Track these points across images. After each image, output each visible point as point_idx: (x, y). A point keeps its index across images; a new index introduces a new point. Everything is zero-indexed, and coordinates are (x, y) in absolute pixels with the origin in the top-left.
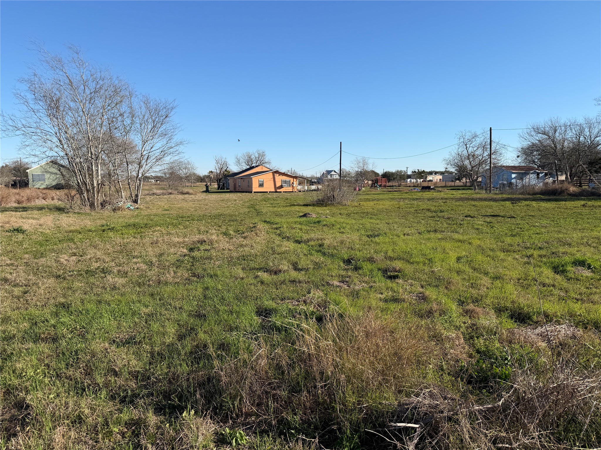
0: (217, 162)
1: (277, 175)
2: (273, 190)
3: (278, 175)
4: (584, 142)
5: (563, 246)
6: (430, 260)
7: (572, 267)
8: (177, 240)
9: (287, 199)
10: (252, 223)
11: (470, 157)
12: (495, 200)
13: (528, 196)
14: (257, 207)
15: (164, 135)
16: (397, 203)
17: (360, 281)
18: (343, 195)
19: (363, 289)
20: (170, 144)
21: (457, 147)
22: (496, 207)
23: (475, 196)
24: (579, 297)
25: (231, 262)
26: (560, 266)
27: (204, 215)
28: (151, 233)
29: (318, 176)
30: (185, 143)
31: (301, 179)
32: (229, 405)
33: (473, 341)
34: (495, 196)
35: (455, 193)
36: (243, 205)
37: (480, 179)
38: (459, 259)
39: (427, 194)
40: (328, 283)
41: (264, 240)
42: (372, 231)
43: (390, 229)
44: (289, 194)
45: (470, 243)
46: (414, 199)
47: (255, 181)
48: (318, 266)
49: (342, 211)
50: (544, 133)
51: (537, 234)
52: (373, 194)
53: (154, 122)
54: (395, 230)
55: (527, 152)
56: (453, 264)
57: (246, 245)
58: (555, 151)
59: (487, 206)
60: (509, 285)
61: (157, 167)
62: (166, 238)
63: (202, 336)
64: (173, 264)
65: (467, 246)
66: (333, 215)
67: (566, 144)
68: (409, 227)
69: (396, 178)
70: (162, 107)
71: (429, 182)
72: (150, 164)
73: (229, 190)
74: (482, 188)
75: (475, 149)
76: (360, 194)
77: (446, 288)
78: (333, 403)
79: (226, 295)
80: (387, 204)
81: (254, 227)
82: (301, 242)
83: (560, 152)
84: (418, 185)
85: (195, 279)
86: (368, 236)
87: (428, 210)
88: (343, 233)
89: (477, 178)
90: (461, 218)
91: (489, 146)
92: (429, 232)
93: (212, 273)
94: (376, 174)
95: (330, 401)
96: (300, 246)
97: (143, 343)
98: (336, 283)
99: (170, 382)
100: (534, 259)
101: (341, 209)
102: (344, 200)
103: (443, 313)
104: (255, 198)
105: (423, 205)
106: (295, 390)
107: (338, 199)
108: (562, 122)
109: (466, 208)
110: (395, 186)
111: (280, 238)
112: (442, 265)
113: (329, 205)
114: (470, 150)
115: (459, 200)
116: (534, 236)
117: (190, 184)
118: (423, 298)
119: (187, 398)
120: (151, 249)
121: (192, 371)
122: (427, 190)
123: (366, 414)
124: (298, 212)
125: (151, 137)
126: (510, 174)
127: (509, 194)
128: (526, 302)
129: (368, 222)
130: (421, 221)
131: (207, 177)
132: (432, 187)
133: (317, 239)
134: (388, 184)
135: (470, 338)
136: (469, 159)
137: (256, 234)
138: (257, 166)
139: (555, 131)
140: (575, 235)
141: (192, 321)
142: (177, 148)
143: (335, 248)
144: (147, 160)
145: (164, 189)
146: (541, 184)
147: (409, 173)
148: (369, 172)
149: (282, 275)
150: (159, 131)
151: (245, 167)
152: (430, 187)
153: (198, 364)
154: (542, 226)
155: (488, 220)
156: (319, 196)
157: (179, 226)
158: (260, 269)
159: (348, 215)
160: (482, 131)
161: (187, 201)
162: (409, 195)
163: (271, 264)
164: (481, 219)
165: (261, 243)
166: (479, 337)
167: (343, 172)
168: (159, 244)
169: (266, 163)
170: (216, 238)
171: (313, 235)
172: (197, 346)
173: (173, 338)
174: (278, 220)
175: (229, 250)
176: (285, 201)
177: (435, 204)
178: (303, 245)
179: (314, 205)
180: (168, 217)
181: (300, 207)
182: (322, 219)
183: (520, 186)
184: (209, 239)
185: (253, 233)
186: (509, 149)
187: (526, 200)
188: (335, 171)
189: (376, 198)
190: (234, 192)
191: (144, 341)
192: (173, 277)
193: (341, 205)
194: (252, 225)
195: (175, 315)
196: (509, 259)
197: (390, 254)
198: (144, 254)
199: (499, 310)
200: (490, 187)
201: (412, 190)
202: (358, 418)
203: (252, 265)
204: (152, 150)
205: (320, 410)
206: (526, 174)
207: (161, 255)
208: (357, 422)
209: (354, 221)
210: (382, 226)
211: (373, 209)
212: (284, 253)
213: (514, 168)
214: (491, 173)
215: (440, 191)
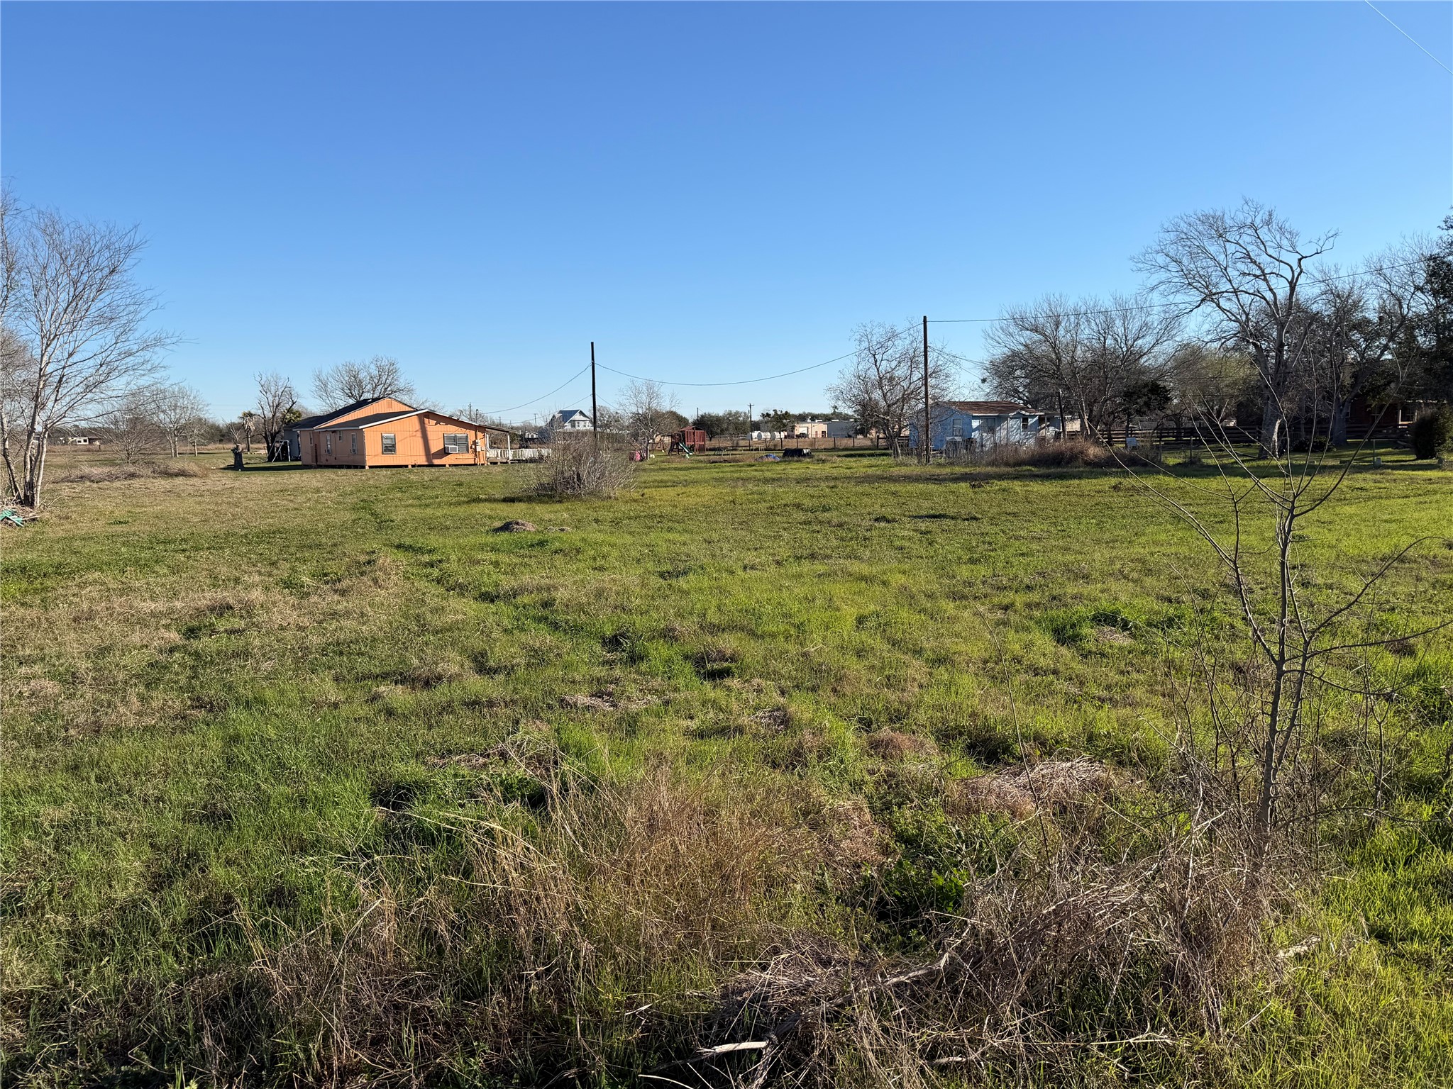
0: (265, 389)
1: (430, 424)
2: (423, 461)
3: (432, 422)
4: (1114, 348)
5: (1075, 580)
6: (800, 627)
7: (1092, 627)
8: (150, 606)
9: (461, 484)
10: (362, 552)
11: (885, 382)
12: (936, 480)
13: (1004, 469)
14: (379, 508)
15: (106, 319)
16: (728, 490)
17: (641, 690)
18: (603, 474)
19: (646, 710)
20: (127, 343)
21: (855, 360)
22: (938, 497)
23: (896, 471)
24: (1104, 694)
25: (304, 660)
26: (1068, 627)
27: (227, 535)
28: (76, 590)
29: (539, 425)
30: (168, 341)
31: (496, 432)
32: (296, 1055)
33: (890, 814)
34: (937, 471)
35: (854, 464)
36: (339, 503)
37: (905, 432)
38: (861, 620)
39: (796, 469)
40: (562, 700)
41: (397, 596)
42: (672, 561)
43: (713, 556)
44: (466, 472)
45: (884, 583)
46: (766, 481)
47: (373, 438)
48: (538, 658)
49: (601, 514)
50: (1035, 330)
51: (1023, 555)
52: (676, 469)
53: (75, 284)
54: (724, 556)
55: (1003, 370)
56: (849, 632)
57: (347, 614)
58: (1058, 367)
59: (921, 495)
60: (965, 676)
61: (90, 406)
62: (117, 602)
63: (217, 871)
64: (138, 676)
65: (878, 589)
66: (579, 523)
67: (1079, 352)
68: (756, 549)
69: (727, 429)
70: (98, 246)
71: (800, 440)
72: (68, 399)
73: (299, 463)
74: (909, 453)
75: (894, 364)
76: (644, 470)
77: (835, 691)
78: (566, 1014)
79: (288, 751)
80: (707, 494)
81: (369, 562)
82: (497, 597)
83: (1069, 370)
84: (775, 446)
85: (201, 714)
86: (662, 575)
87: (798, 506)
88: (601, 569)
89: (900, 429)
90: (866, 523)
91: (922, 359)
92: (798, 558)
93: (250, 695)
94: (682, 420)
95: (559, 1007)
96: (493, 608)
97: (48, 908)
98: (583, 699)
99: (127, 1012)
100: (1015, 612)
101: (599, 507)
102: (606, 486)
103: (825, 753)
104: (371, 482)
105: (788, 495)
106: (470, 992)
107: (590, 483)
108: (1071, 304)
109: (878, 500)
110: (725, 448)
111: (442, 590)
112: (824, 638)
113: (568, 498)
114: (884, 366)
115: (863, 482)
116: (1015, 561)
117: (189, 447)
118: (785, 721)
119: (177, 1050)
120: (73, 635)
121: (191, 975)
122: (796, 458)
123: (647, 1029)
124: (490, 517)
125: (70, 326)
126: (967, 420)
127: (967, 465)
128: (999, 714)
129: (660, 539)
130: (782, 532)
131: (238, 429)
132: (805, 451)
133: (538, 589)
134: (708, 444)
135: (882, 809)
136: (881, 387)
137: (375, 581)
138: (374, 400)
139: (1057, 324)
140: (1097, 556)
141: (191, 832)
142: (147, 355)
143: (581, 609)
144: (58, 388)
145: (112, 463)
146: (1032, 441)
147: (756, 417)
148: (664, 414)
149: (443, 687)
150: (93, 309)
151: (343, 402)
152: (802, 450)
153: (209, 950)
154: (1033, 538)
155: (923, 526)
156: (545, 475)
157: (157, 568)
158: (384, 676)
159: (616, 523)
160: (908, 325)
161: (179, 495)
162: (756, 470)
163: (415, 662)
164: (908, 526)
165: (389, 606)
166: (902, 803)
167: (602, 415)
168: (97, 622)
169: (399, 390)
170: (262, 598)
171: (526, 579)
172: (206, 903)
173: (137, 885)
174: (434, 540)
175: (300, 628)
176: (454, 490)
177: (811, 491)
178: (500, 604)
179: (529, 499)
180: (123, 544)
181: (495, 505)
182: (550, 536)
183: (989, 445)
184: (240, 602)
185: (365, 578)
186: (965, 364)
187: (1001, 477)
188: (582, 413)
189: (682, 478)
190: (315, 468)
191: (51, 901)
192: (140, 714)
193: (599, 498)
194: (363, 558)
195: (143, 822)
196: (966, 614)
197: (713, 617)
198: (52, 650)
199: (946, 736)
200: (927, 449)
201: (762, 457)
202: (628, 1043)
203: (363, 665)
204: (71, 360)
205: (535, 1034)
206: (1001, 419)
207: (103, 651)
208: (625, 1053)
209: (628, 539)
210: (696, 549)
211: (675, 506)
212: (450, 629)
213: (976, 406)
214: (927, 419)
215: (824, 461)
